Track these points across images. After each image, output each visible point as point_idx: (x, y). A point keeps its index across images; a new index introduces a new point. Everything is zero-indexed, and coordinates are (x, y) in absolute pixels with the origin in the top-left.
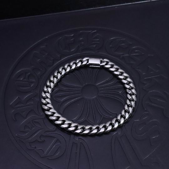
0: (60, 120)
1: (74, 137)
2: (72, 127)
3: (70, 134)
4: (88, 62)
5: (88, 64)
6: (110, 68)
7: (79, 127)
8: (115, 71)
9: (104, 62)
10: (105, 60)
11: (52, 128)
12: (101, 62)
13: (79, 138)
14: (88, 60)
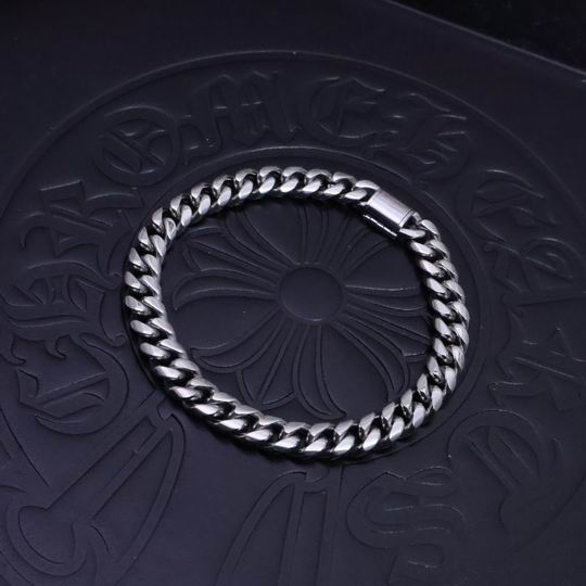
0: (152, 326)
1: (162, 402)
2: (174, 367)
3: (154, 388)
4: (366, 199)
5: (363, 204)
6: (427, 258)
7: (194, 383)
8: (435, 277)
9: (418, 227)
10: (424, 223)
11: (115, 334)
12: (410, 223)
13: (172, 415)
14: (370, 193)
